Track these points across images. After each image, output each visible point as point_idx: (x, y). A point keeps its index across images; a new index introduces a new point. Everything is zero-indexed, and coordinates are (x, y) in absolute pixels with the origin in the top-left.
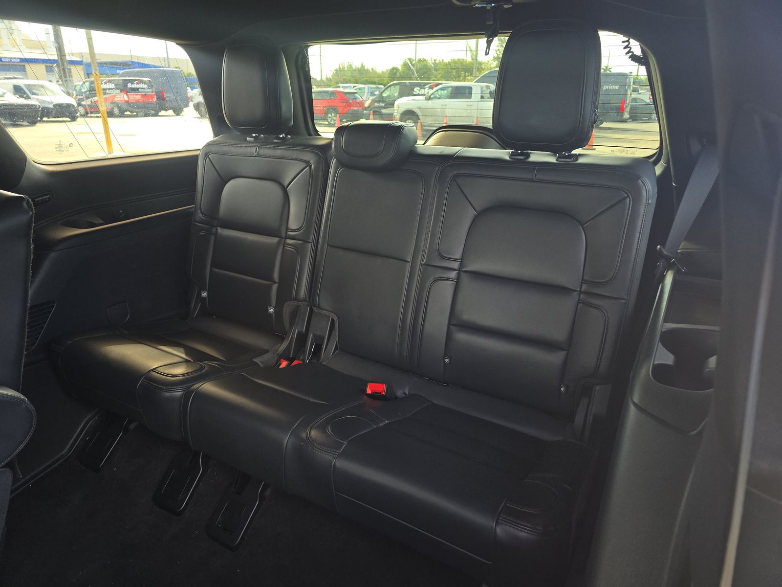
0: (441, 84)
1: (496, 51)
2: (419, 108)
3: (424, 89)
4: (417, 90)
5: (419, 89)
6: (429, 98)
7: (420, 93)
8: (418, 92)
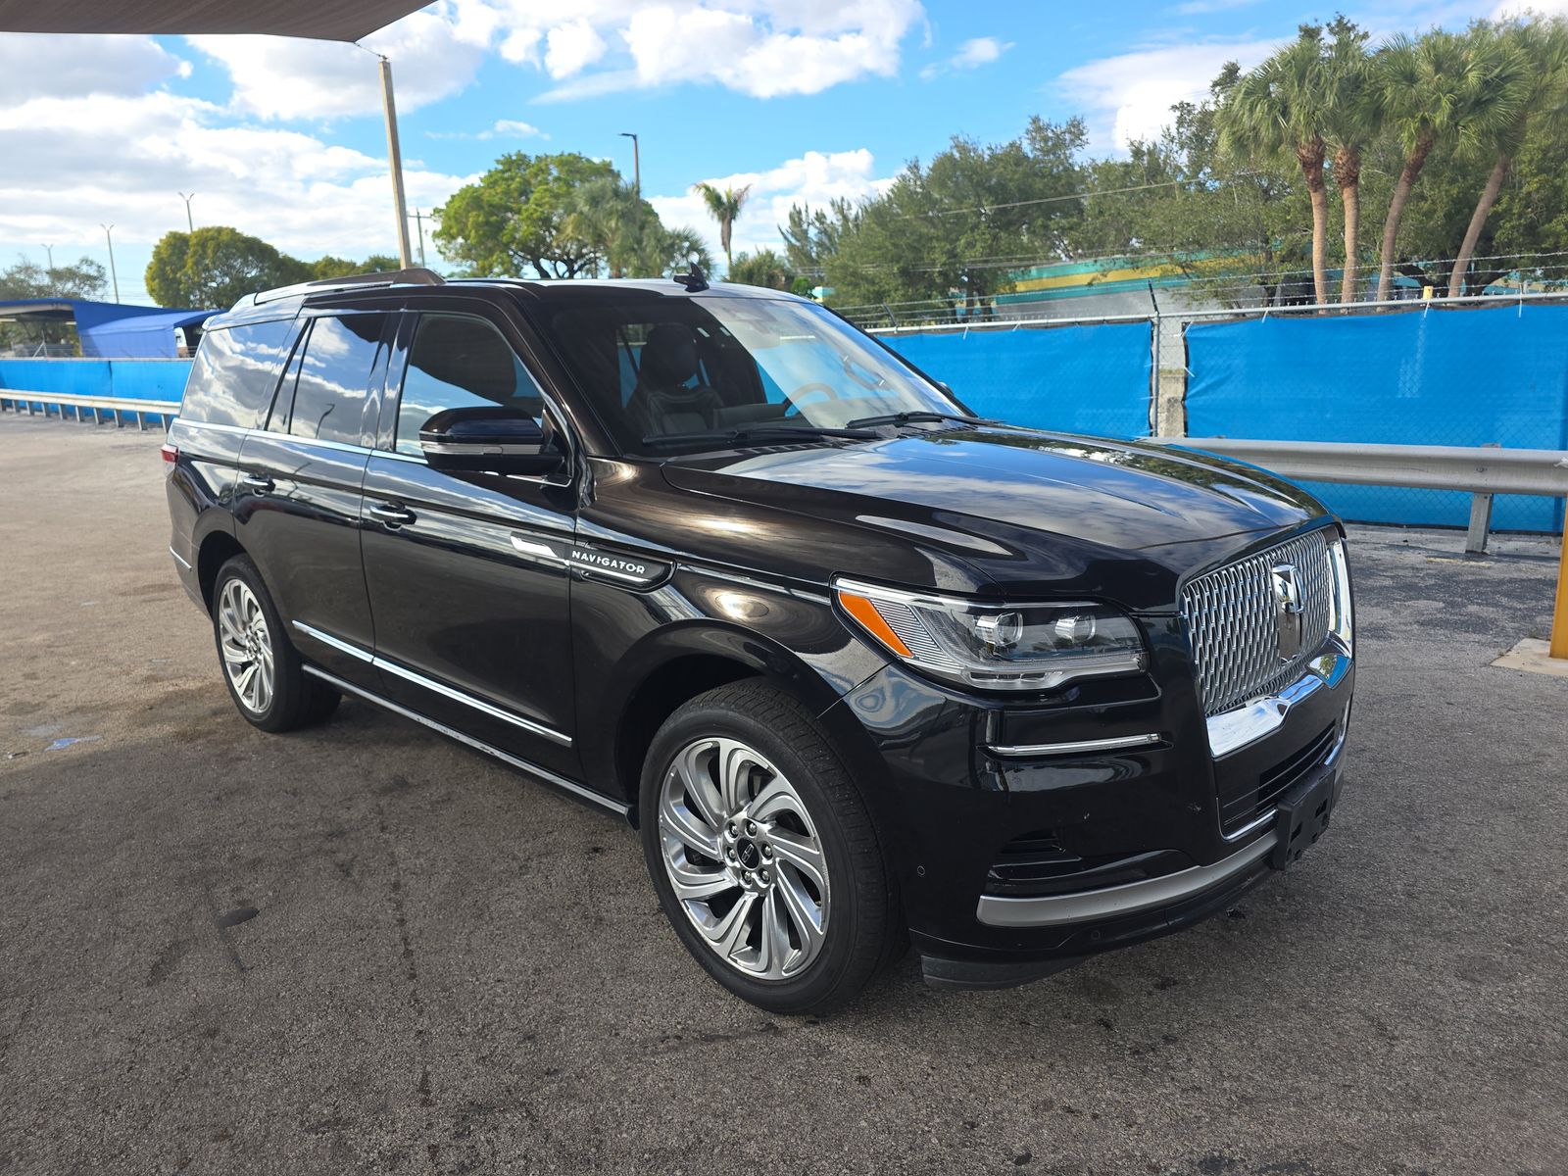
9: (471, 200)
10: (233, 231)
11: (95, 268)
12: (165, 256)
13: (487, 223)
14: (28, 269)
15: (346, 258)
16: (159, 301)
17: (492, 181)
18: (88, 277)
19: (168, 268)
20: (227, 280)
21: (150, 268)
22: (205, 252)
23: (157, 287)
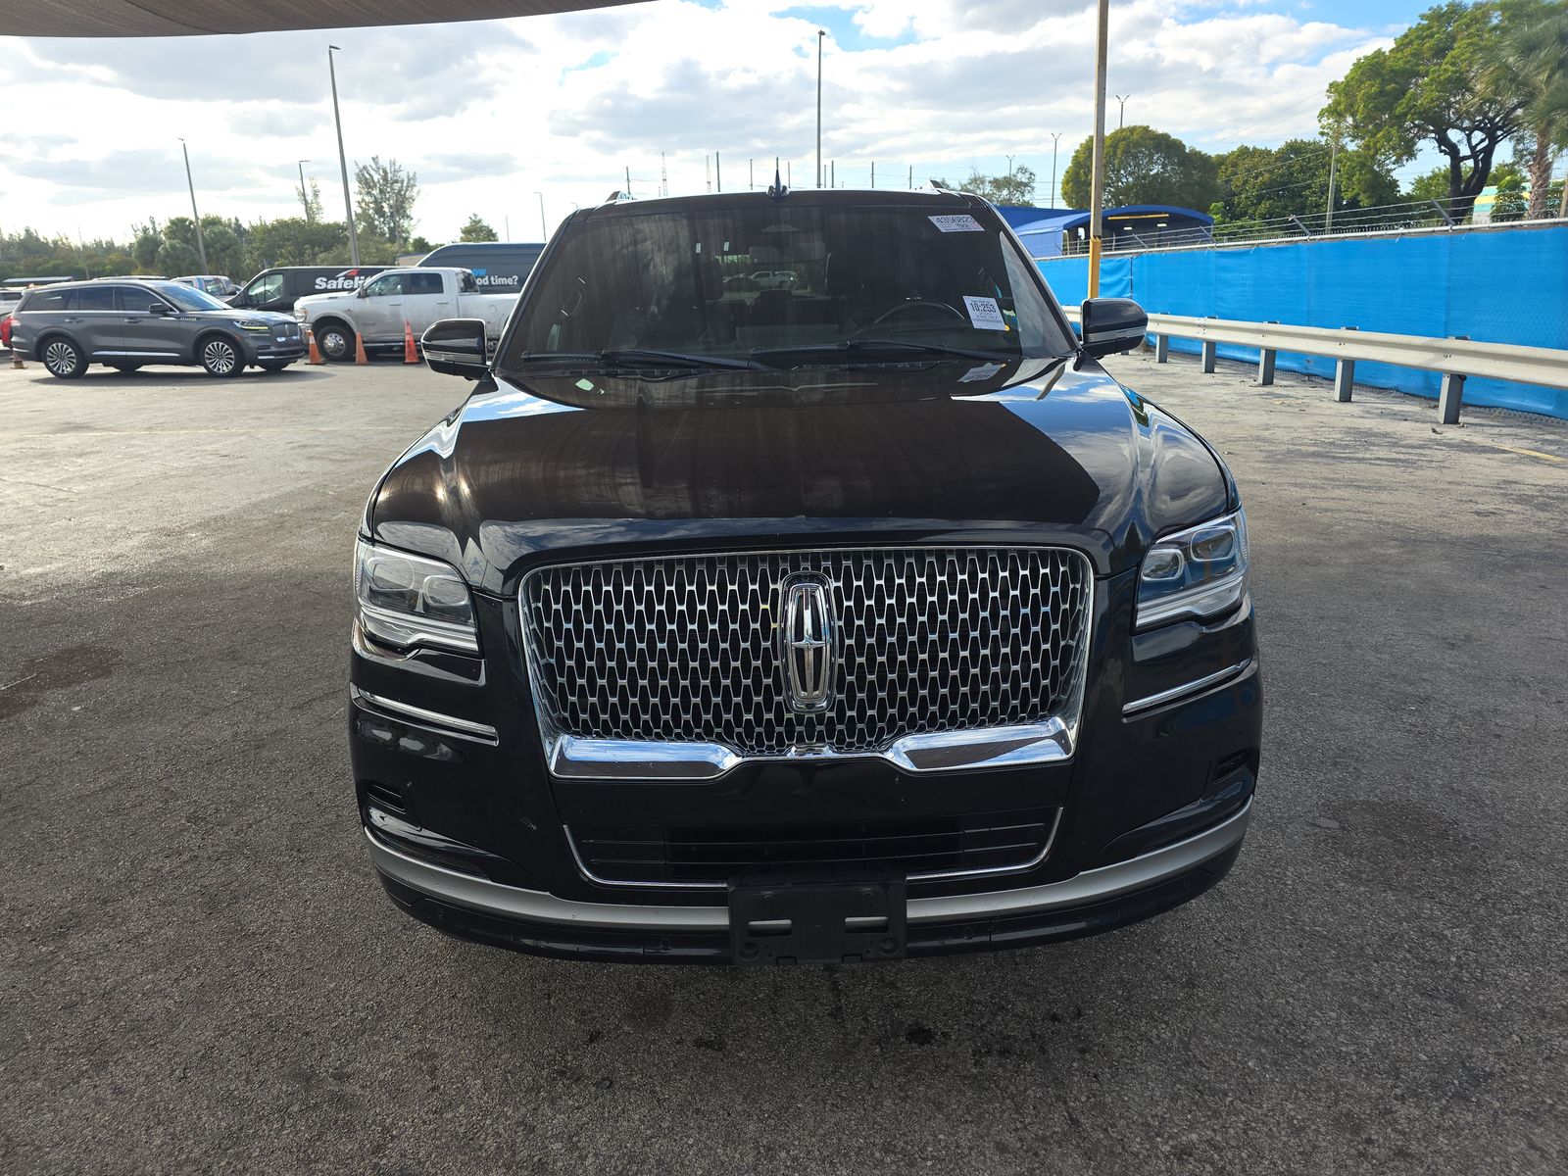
0: (382, 270)
1: (359, 202)
2: (349, 311)
3: (337, 279)
4: (321, 283)
5: (325, 279)
6: (364, 294)
7: (329, 287)
8: (324, 286)
9: (1372, 68)
10: (1146, 129)
11: (1027, 175)
12: (1081, 159)
13: (1381, 93)
14: (977, 181)
15: (1261, 147)
16: (1069, 204)
17: (1403, 44)
18: (1021, 184)
19: (1082, 171)
20: (1131, 179)
21: (1067, 172)
22: (1115, 153)
23: (1069, 191)
